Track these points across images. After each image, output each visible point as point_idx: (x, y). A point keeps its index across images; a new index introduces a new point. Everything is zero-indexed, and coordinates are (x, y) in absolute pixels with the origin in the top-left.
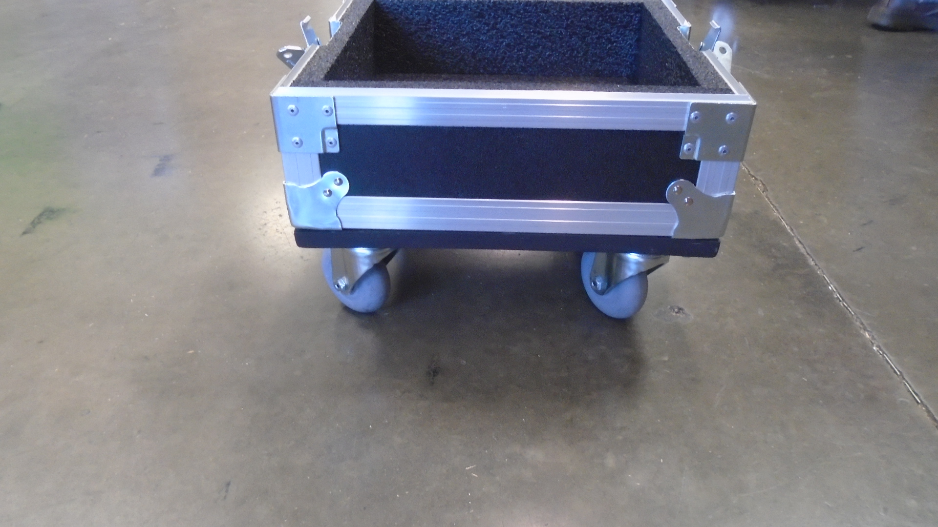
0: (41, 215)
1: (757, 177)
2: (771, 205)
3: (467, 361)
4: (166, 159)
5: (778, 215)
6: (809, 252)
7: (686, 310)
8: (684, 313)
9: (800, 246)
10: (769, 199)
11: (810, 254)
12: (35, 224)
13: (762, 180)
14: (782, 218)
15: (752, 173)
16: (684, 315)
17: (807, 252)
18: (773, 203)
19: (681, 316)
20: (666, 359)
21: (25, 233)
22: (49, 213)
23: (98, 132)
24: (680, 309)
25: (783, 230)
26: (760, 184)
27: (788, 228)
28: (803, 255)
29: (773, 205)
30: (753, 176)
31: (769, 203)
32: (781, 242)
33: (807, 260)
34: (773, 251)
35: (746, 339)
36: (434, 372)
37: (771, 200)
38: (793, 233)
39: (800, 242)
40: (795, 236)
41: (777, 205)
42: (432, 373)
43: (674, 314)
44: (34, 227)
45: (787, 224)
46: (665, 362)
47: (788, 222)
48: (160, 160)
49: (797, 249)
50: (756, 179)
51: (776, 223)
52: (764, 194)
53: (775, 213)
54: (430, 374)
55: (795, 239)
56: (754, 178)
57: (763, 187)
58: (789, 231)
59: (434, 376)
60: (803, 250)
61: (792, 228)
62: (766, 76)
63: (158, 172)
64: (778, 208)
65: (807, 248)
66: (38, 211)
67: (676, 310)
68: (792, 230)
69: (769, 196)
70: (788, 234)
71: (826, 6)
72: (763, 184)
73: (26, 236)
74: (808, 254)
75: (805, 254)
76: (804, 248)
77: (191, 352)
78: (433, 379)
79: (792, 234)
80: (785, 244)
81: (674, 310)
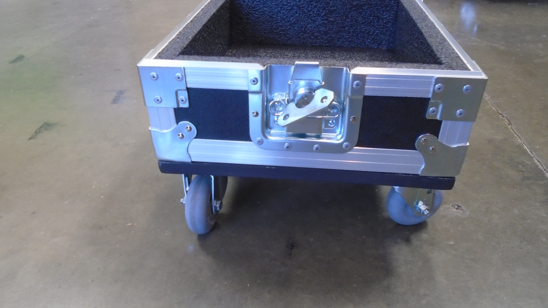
0: (41, 127)
1: (504, 115)
2: (515, 134)
3: (313, 239)
4: (121, 92)
5: (521, 141)
6: (545, 168)
7: (463, 208)
8: (462, 210)
9: (538, 163)
10: (513, 130)
11: (546, 170)
12: (37, 132)
13: (507, 117)
14: (524, 144)
15: (500, 112)
16: (462, 211)
17: (544, 168)
18: (517, 133)
19: (460, 211)
20: (452, 243)
21: (30, 139)
22: (47, 126)
23: (81, 75)
24: (459, 206)
25: (525, 152)
26: (506, 120)
27: (529, 151)
28: (541, 171)
29: (516, 134)
30: (501, 114)
31: (514, 133)
32: (525, 160)
33: (544, 174)
34: (520, 167)
35: (508, 231)
36: (292, 246)
37: (515, 131)
38: (533, 154)
39: (538, 161)
40: (534, 157)
41: (519, 135)
42: (290, 247)
43: (455, 210)
44: (36, 135)
45: (527, 148)
46: (452, 245)
47: (528, 147)
48: (117, 93)
49: (537, 166)
50: (503, 116)
51: (520, 147)
52: (510, 127)
53: (519, 140)
54: (289, 247)
55: (534, 159)
56: (501, 116)
57: (508, 122)
58: (530, 153)
59: (292, 249)
60: (540, 167)
61: (532, 151)
62: (502, 48)
63: (115, 101)
64: (520, 137)
65: (544, 166)
66: (41, 124)
67: (456, 207)
68: (531, 152)
69: (513, 128)
70: (529, 155)
71: (537, 4)
72: (508, 120)
73: (32, 140)
74: (545, 170)
75: (543, 169)
76: (541, 165)
77: (130, 224)
78: (291, 251)
79: (532, 156)
80: (528, 162)
81: (455, 207)
